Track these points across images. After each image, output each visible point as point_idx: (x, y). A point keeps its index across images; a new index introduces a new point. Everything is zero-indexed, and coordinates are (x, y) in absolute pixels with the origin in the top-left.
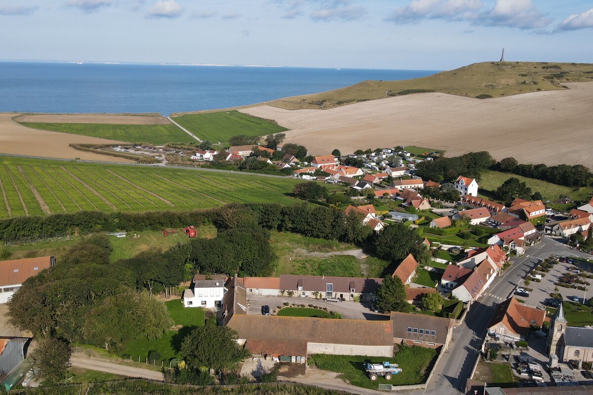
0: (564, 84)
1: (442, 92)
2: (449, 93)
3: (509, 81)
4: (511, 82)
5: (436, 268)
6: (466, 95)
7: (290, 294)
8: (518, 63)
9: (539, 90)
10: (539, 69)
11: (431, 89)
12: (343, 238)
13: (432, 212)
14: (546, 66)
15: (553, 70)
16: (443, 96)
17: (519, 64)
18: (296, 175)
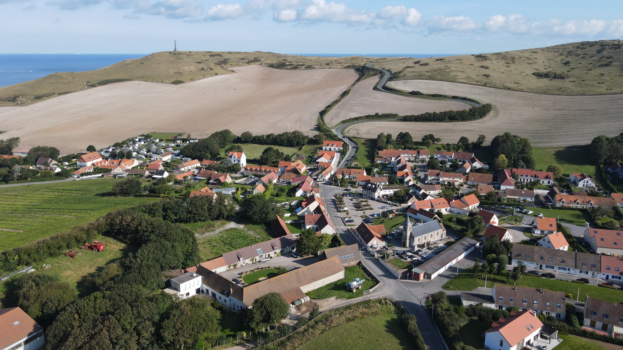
0: (232, 69)
1: (139, 81)
2: (146, 81)
3: (191, 67)
4: (193, 68)
5: (293, 220)
6: (162, 82)
7: (235, 266)
8: (190, 52)
9: (216, 74)
10: (208, 57)
11: (128, 78)
12: (219, 217)
13: (236, 183)
14: (212, 55)
15: (218, 57)
16: (143, 84)
17: (192, 53)
18: (76, 177)
